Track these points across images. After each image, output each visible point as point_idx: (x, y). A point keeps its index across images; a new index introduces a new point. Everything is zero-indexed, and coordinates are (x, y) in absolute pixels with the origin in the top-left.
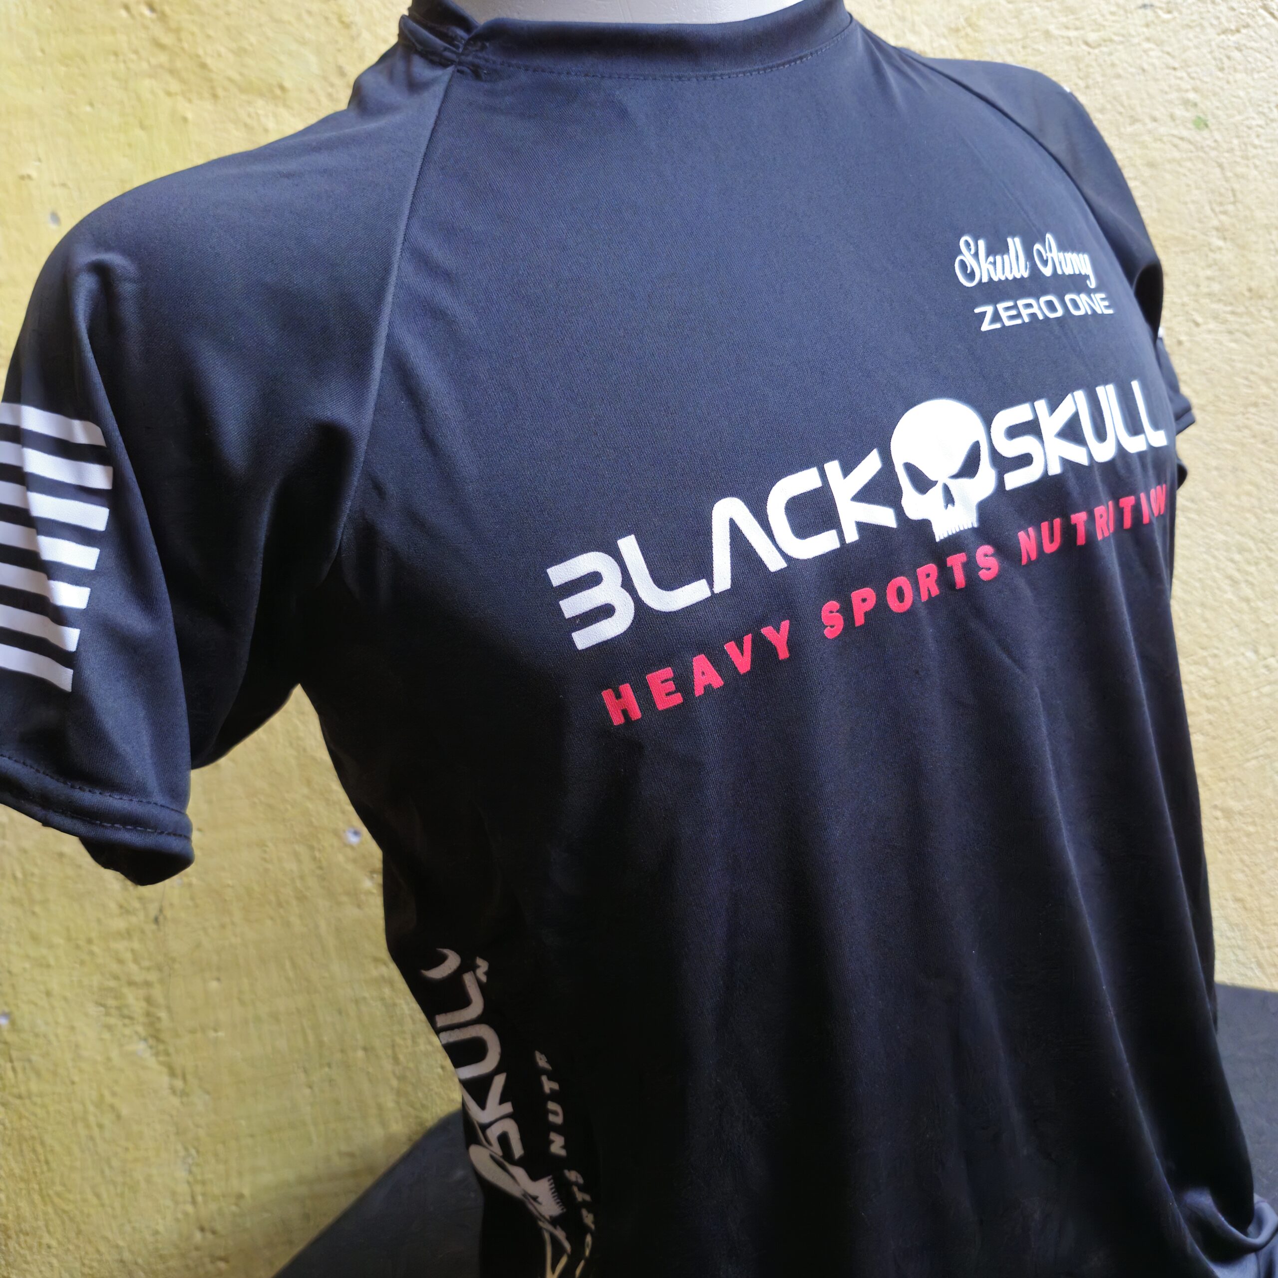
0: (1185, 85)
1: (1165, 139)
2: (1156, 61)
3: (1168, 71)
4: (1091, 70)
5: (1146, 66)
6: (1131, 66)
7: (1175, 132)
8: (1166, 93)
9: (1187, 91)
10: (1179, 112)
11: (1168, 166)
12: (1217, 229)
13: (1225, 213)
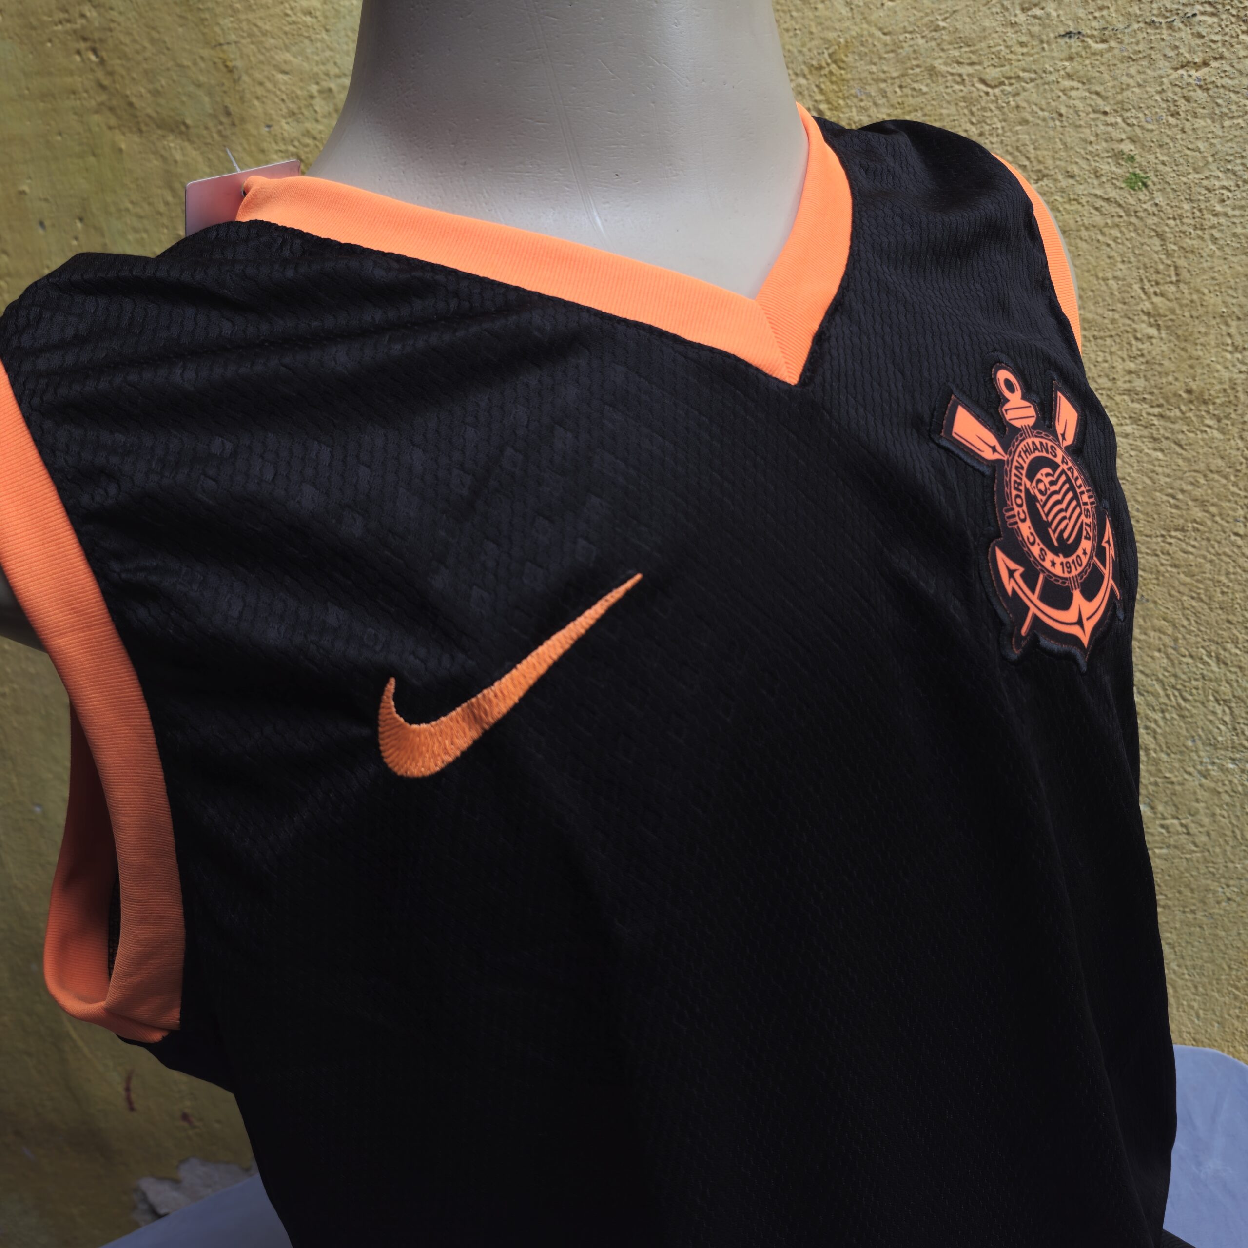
2: (1080, 105)
3: (1092, 116)
4: (988, 114)
5: (1063, 110)
6: (1042, 110)
7: (1099, 192)
9: (1122, 140)
10: (1107, 167)
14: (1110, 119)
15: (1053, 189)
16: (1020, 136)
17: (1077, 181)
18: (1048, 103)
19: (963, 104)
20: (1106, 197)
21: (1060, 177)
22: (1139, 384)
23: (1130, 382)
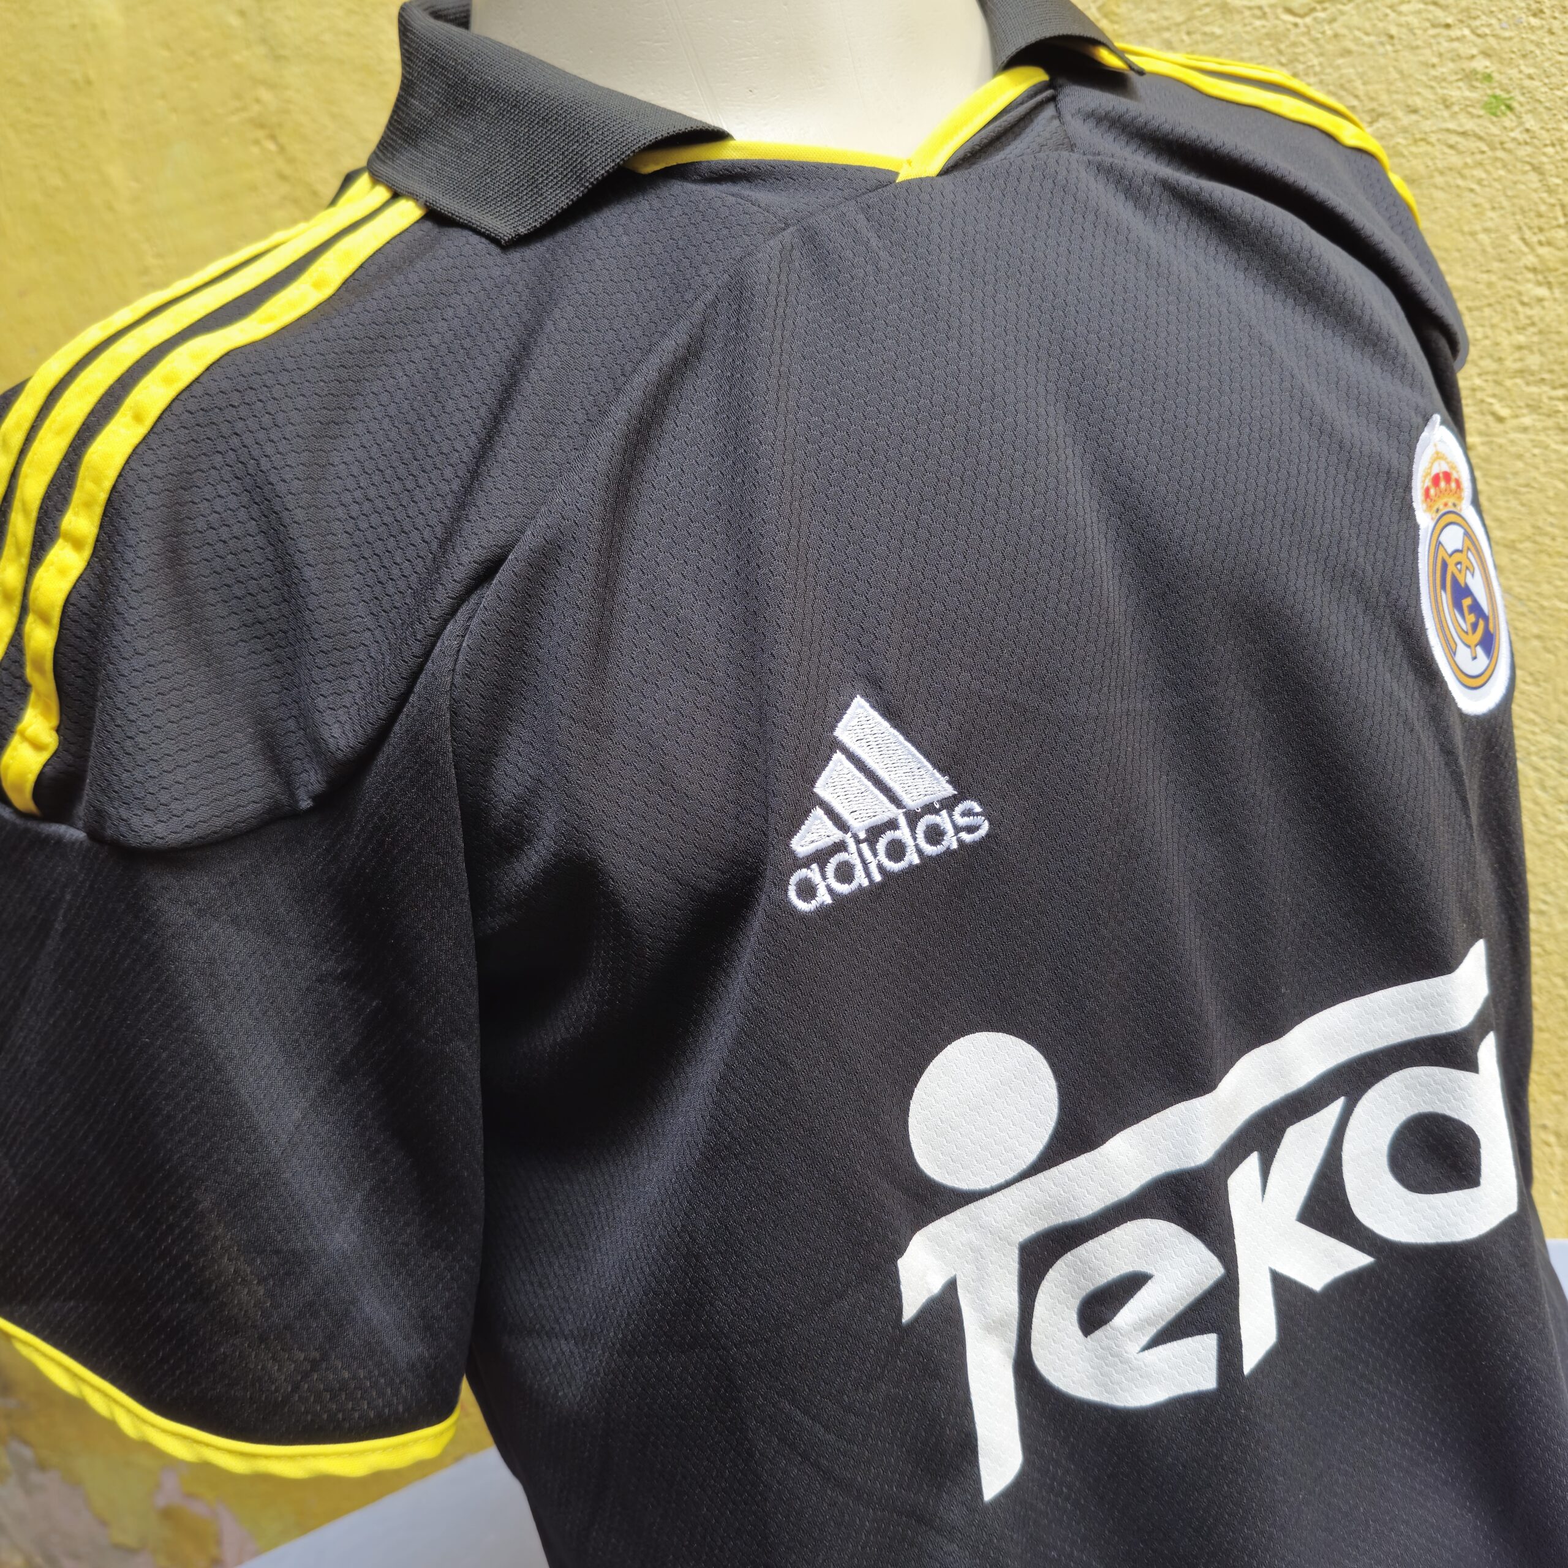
0: (1464, 50)
1: (1433, 138)
2: (1414, 21)
3: (1432, 32)
4: (1300, 50)
5: (1394, 31)
6: (1367, 34)
7: (1451, 125)
8: (1434, 66)
9: (1473, 57)
10: (1458, 92)
11: (1439, 180)
12: (1534, 270)
13: (1549, 243)
14: (1455, 33)
15: (1393, 130)
16: (1344, 71)
17: (1423, 116)
18: (1374, 26)
19: (1267, 43)
20: (1461, 130)
21: (1400, 114)
22: (1534, 361)
23: (1521, 360)
